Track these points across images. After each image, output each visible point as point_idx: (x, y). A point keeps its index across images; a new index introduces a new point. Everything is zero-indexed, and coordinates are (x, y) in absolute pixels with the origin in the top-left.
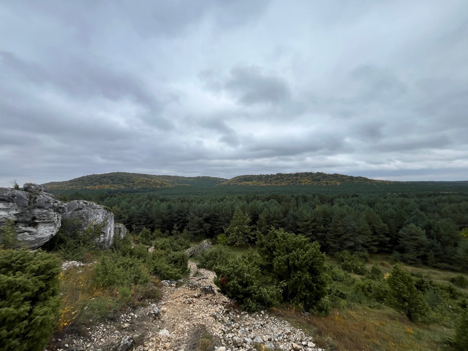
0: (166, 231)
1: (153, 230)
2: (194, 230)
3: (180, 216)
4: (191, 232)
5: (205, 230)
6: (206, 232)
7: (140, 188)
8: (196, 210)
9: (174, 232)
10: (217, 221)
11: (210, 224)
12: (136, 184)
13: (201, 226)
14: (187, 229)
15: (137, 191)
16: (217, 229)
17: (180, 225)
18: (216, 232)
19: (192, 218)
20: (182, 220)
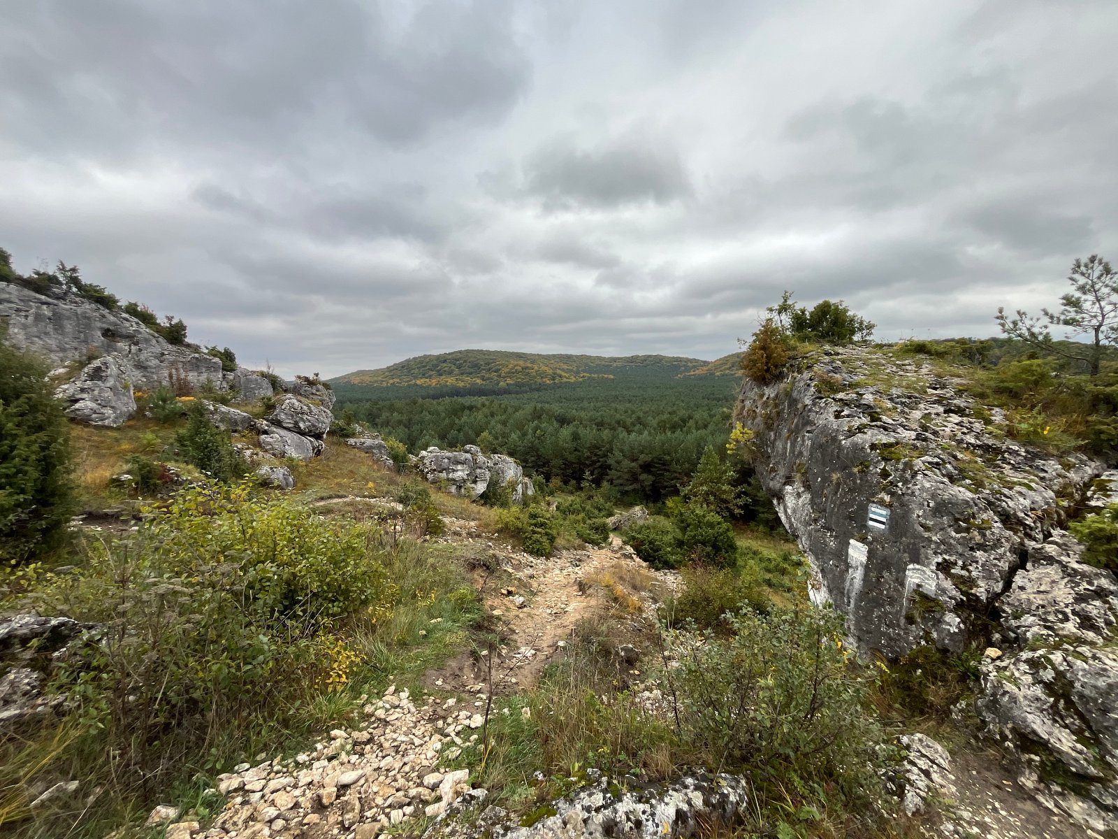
0: (570, 481)
1: (548, 479)
2: (621, 485)
3: (596, 455)
4: (617, 488)
5: (642, 486)
6: (644, 490)
7: (511, 384)
8: (626, 448)
9: (585, 484)
10: (668, 471)
11: (653, 475)
12: (503, 375)
13: (634, 478)
14: (608, 481)
15: (506, 392)
16: (667, 487)
17: (596, 472)
18: (663, 492)
19: (618, 462)
20: (598, 464)
